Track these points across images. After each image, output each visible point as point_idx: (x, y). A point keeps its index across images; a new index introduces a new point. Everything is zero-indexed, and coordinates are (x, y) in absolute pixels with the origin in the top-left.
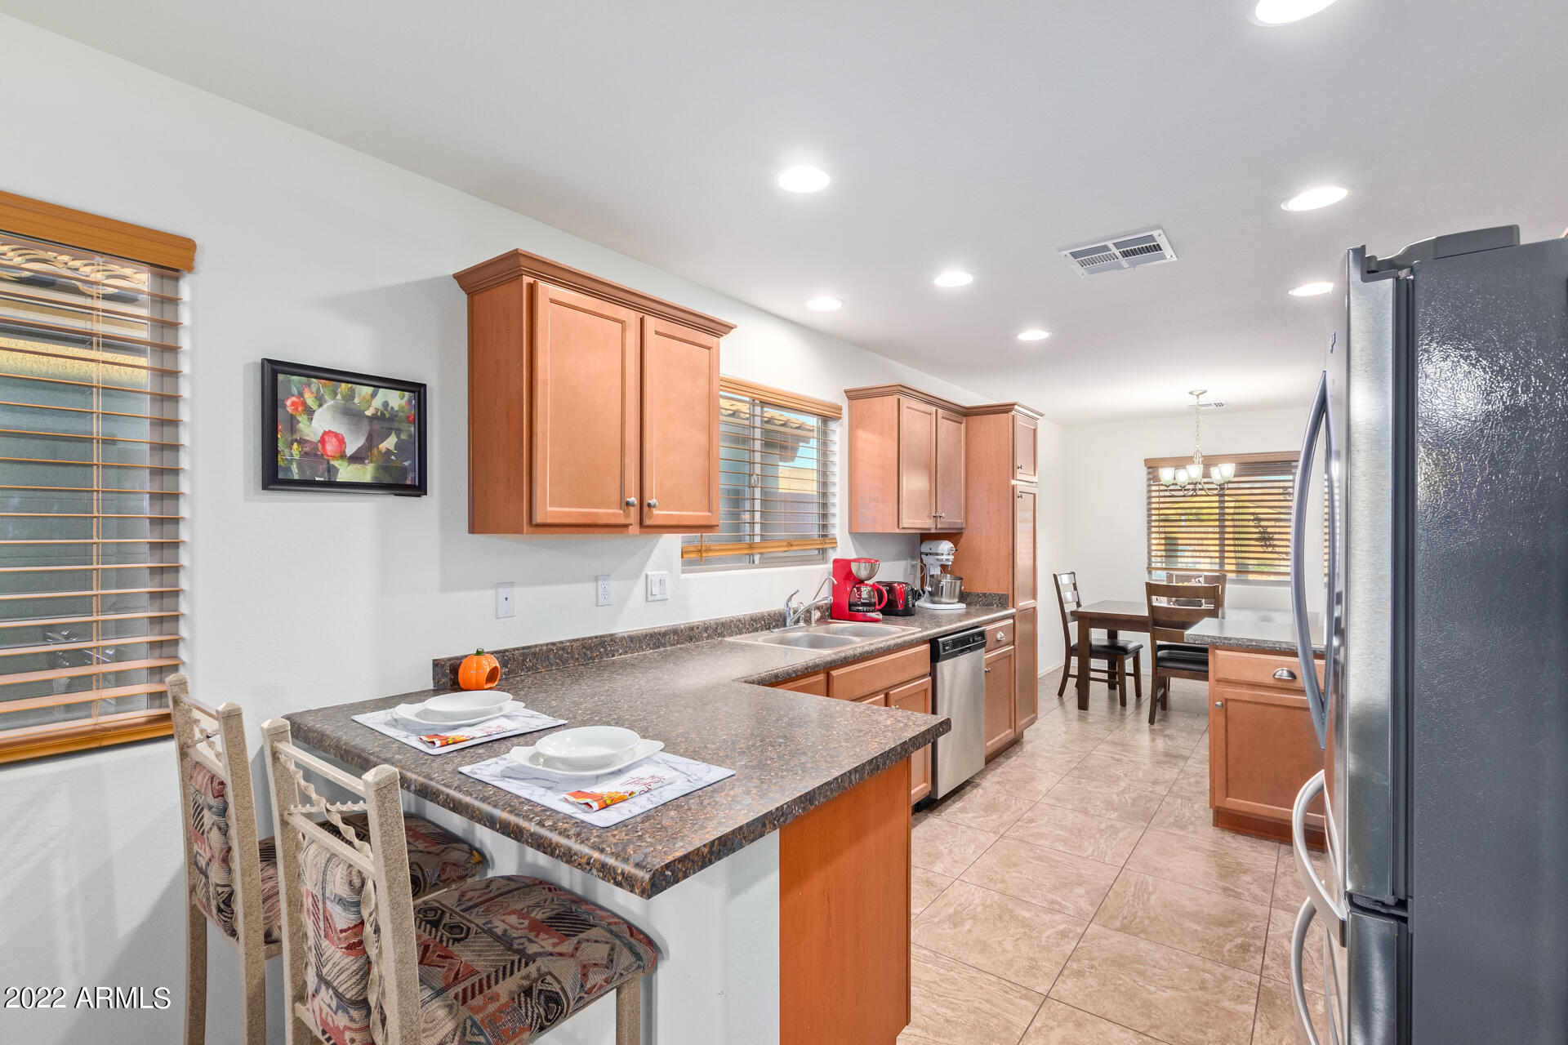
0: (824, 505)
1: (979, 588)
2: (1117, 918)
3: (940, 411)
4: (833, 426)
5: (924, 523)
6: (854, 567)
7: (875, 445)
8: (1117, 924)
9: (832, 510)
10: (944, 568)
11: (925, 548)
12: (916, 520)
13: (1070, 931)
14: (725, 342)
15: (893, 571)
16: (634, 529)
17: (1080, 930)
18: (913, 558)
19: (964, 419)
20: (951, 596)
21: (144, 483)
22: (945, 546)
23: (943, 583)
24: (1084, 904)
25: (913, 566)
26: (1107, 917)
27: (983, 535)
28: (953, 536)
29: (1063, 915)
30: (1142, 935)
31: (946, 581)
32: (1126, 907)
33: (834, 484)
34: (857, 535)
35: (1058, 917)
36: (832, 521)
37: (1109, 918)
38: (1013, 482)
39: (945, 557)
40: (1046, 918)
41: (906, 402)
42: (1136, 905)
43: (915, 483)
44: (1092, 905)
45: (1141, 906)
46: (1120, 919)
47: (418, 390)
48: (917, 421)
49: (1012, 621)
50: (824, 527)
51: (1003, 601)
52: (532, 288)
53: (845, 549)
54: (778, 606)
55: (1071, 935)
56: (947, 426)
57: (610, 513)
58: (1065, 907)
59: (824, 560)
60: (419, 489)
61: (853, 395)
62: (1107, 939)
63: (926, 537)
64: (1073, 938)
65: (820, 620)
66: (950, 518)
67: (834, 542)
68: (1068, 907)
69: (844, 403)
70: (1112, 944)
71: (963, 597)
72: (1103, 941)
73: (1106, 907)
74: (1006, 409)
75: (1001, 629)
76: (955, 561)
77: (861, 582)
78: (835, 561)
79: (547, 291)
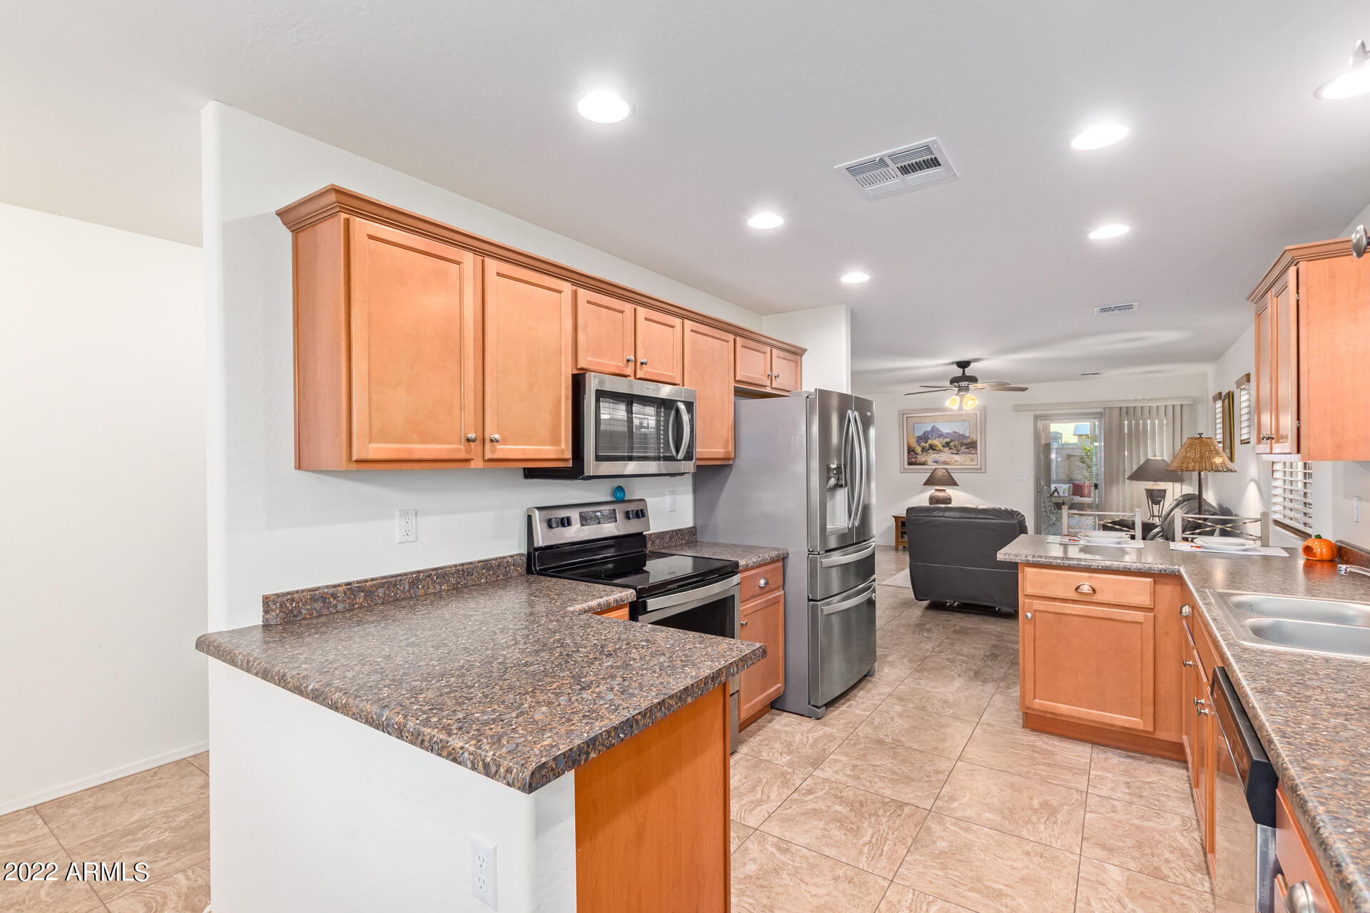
2: (906, 815)
8: (907, 810)
13: (947, 802)
17: (939, 803)
24: (937, 829)
26: (916, 816)
29: (955, 816)
30: (887, 800)
32: (896, 827)
35: (959, 814)
37: (913, 816)
40: (969, 813)
42: (886, 829)
44: (929, 828)
45: (882, 828)
46: (904, 815)
55: (946, 798)
58: (955, 824)
62: (916, 796)
64: (944, 796)
68: (952, 824)
70: (913, 792)
72: (919, 794)
73: (916, 827)
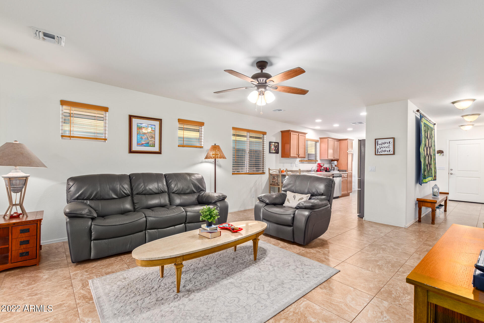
0: (316, 155)
1: (342, 169)
3: (335, 140)
4: (317, 143)
5: (332, 158)
6: (321, 164)
7: (324, 146)
9: (317, 156)
10: (335, 166)
11: (332, 162)
12: (331, 157)
14: (306, 135)
15: (327, 165)
16: (298, 157)
18: (330, 164)
19: (339, 141)
20: (337, 170)
21: (262, 153)
22: (336, 162)
23: (335, 168)
25: (330, 165)
27: (342, 161)
28: (337, 160)
31: (336, 168)
33: (317, 152)
34: (321, 160)
36: (317, 157)
38: (348, 152)
39: (335, 164)
41: (329, 139)
43: (331, 151)
47: (278, 143)
48: (331, 142)
49: (347, 174)
50: (316, 158)
51: (346, 171)
52: (290, 133)
53: (319, 162)
54: (310, 169)
56: (336, 143)
57: (296, 156)
59: (316, 163)
60: (278, 153)
61: (321, 138)
63: (332, 160)
65: (316, 172)
66: (336, 157)
67: (317, 161)
69: (319, 140)
71: (338, 170)
74: (346, 140)
75: (345, 175)
76: (337, 164)
77: (322, 166)
78: (318, 163)
79: (292, 133)
